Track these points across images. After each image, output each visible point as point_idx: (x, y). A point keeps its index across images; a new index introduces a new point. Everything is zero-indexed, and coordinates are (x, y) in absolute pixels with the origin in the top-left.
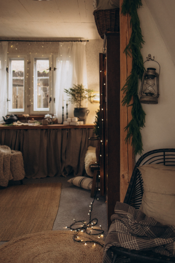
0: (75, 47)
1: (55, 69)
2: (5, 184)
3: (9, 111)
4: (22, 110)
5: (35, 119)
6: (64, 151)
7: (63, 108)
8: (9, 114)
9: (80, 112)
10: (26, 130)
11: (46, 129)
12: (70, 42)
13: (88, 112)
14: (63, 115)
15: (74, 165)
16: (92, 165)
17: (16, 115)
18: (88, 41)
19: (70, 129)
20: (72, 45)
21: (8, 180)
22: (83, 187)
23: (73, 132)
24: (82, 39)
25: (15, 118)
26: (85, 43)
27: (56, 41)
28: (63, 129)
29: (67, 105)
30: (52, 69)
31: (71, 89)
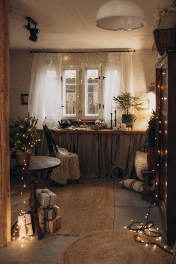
0: (122, 57)
1: (104, 78)
2: (65, 183)
3: (63, 116)
4: (75, 115)
5: (87, 123)
6: (113, 155)
7: (112, 114)
8: (63, 119)
9: (128, 119)
10: (80, 134)
11: (98, 134)
12: (118, 52)
13: (135, 118)
14: (111, 121)
15: (123, 167)
16: (144, 170)
17: (69, 120)
18: (135, 51)
19: (119, 134)
20: (120, 55)
21: (66, 179)
22: (134, 189)
23: (121, 137)
24: (129, 50)
25: (69, 122)
26: (132, 53)
27: (105, 52)
28: (112, 134)
29: (115, 111)
30: (102, 78)
31: (119, 97)
